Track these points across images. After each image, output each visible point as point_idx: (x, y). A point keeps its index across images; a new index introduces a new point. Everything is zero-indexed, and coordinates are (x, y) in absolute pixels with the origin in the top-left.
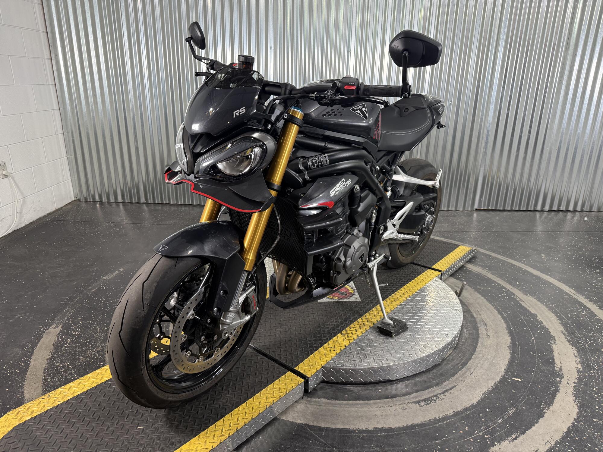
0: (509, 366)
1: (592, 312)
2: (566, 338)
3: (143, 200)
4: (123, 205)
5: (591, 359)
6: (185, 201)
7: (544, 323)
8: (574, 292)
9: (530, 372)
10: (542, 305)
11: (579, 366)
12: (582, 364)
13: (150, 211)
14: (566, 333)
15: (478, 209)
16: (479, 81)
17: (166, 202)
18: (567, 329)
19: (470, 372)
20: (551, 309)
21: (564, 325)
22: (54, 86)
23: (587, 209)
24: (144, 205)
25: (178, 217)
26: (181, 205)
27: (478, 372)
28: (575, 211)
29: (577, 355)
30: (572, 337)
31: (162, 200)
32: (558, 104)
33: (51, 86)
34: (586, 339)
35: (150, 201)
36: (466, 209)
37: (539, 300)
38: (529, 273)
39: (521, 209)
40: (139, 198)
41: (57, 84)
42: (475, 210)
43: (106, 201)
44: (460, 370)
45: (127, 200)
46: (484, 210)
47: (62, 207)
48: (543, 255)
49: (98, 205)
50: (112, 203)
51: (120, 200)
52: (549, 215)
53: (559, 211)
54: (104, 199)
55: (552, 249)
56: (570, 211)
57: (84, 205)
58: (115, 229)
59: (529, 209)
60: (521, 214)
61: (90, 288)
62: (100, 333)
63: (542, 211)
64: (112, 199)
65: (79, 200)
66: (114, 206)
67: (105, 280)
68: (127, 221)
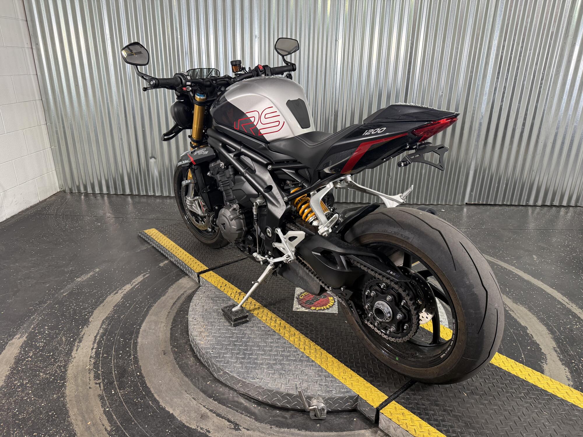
2: (558, 356)
3: (128, 192)
4: (108, 197)
6: (169, 192)
7: (535, 338)
8: (567, 301)
10: (533, 316)
13: (134, 204)
14: (558, 350)
15: (468, 203)
16: (472, 72)
17: (151, 193)
18: (559, 345)
20: (542, 320)
21: (556, 340)
22: (36, 76)
24: (129, 197)
25: (162, 211)
26: (167, 197)
29: (570, 377)
30: (564, 355)
31: (147, 192)
32: (554, 96)
33: (32, 76)
34: (580, 358)
35: (135, 192)
36: (456, 203)
37: (530, 309)
38: (520, 277)
40: (124, 189)
41: (39, 74)
42: (465, 204)
45: (112, 192)
46: (475, 204)
47: (46, 199)
48: (534, 256)
49: (83, 197)
50: (97, 195)
51: (105, 191)
52: (541, 210)
53: (552, 206)
54: (90, 191)
55: (544, 249)
56: (564, 206)
57: (69, 196)
58: (97, 224)
59: (521, 204)
60: (513, 210)
61: (62, 291)
62: (65, 344)
63: (535, 206)
64: (97, 191)
65: (65, 191)
66: (99, 198)
67: (78, 282)
68: (110, 215)
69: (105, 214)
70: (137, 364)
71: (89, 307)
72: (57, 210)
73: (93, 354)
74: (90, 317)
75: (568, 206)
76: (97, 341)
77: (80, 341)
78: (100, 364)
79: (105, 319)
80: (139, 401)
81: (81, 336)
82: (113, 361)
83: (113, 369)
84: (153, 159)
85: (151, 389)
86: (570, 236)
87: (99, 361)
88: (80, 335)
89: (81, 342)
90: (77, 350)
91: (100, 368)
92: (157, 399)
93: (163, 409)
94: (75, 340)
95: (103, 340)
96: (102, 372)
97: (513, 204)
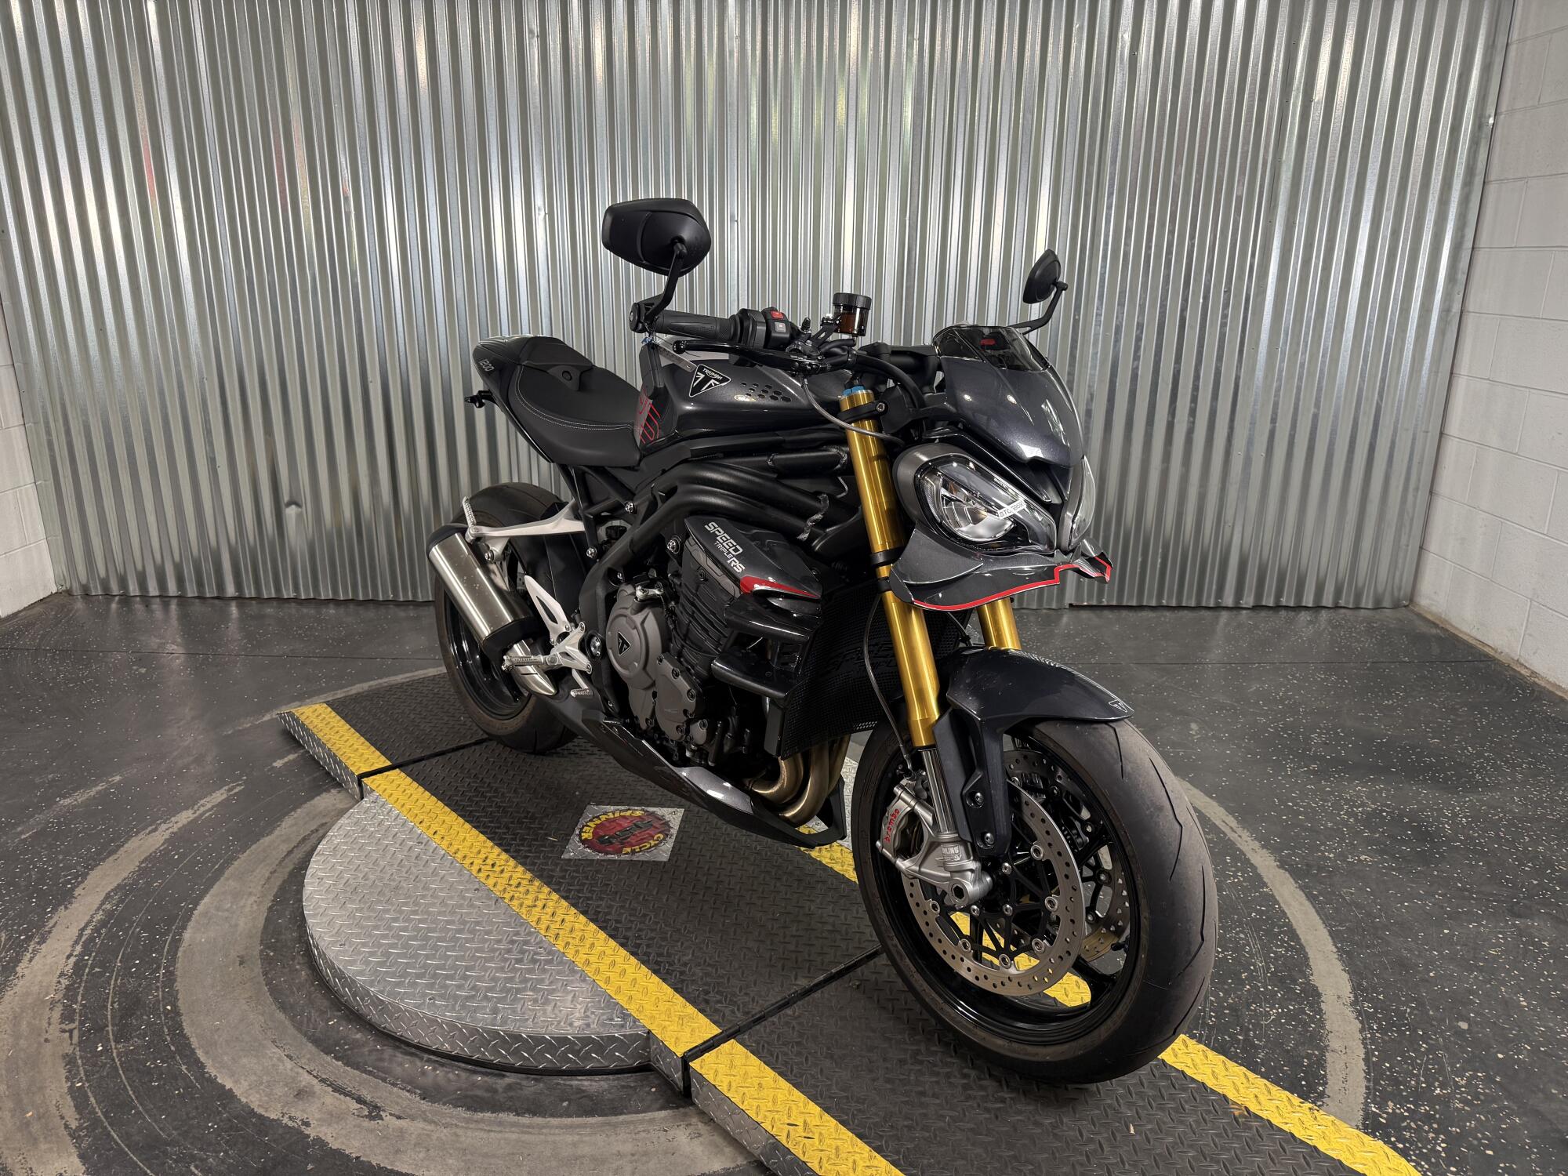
3: (231, 590)
4: (179, 605)
6: (335, 591)
13: (244, 618)
17: (288, 594)
23: (1347, 602)
24: (233, 604)
25: (306, 636)
26: (328, 601)
28: (1318, 608)
31: (278, 589)
35: (249, 592)
39: (1184, 605)
40: (221, 585)
43: (137, 593)
45: (191, 591)
47: (19, 612)
48: (1193, 726)
49: (114, 606)
50: (151, 600)
51: (172, 589)
53: (1278, 607)
54: (133, 589)
55: (1222, 709)
57: (80, 605)
58: (137, 670)
59: (1204, 605)
61: (19, 829)
62: (3, 948)
64: (153, 590)
65: (69, 593)
66: (156, 606)
67: (65, 807)
68: (176, 647)
69: (162, 645)
70: (171, 987)
71: (78, 863)
72: (41, 640)
73: (69, 969)
74: (78, 886)
76: (83, 939)
77: (43, 941)
78: (82, 988)
79: (112, 891)
80: (157, 1066)
81: (46, 929)
82: (112, 982)
83: (110, 1000)
84: (293, 506)
85: (192, 1040)
87: (80, 983)
88: (44, 926)
89: (45, 942)
90: (31, 960)
91: (79, 998)
92: (202, 1059)
93: (212, 1081)
94: (29, 938)
96: (82, 1005)
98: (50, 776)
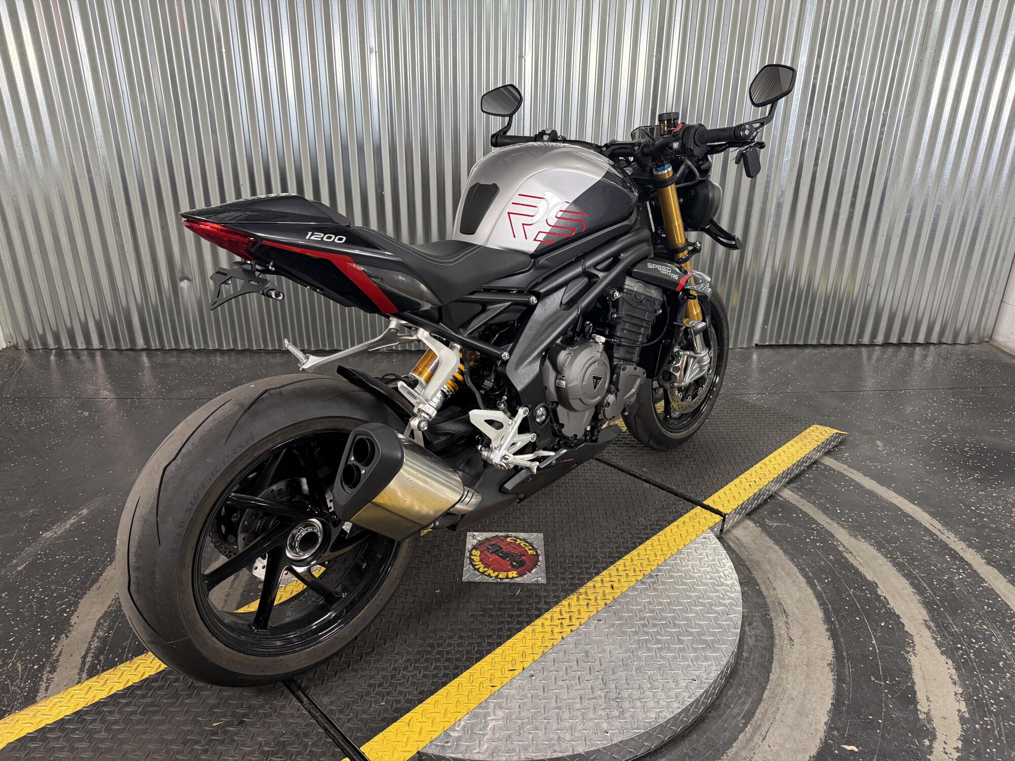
0: (834, 715)
1: (975, 571)
2: (934, 638)
3: (140, 343)
4: (103, 356)
5: (982, 686)
6: (220, 344)
7: (892, 604)
8: (939, 526)
9: (873, 725)
10: (885, 560)
11: (963, 706)
12: (968, 700)
13: (153, 368)
14: (932, 624)
15: (759, 344)
17: (184, 346)
18: (933, 616)
19: (761, 734)
20: (900, 567)
21: (928, 605)
23: (948, 339)
24: (144, 354)
25: (205, 381)
26: (215, 351)
27: (776, 733)
29: (955, 677)
30: (944, 635)
31: (177, 343)
34: (970, 638)
35: (155, 345)
36: (739, 346)
37: (879, 546)
38: (858, 486)
40: (133, 340)
42: (754, 346)
43: (69, 347)
44: (742, 730)
45: (110, 345)
46: (770, 346)
48: (879, 443)
49: (52, 358)
50: (80, 352)
51: (96, 344)
52: (883, 353)
53: (900, 344)
54: (66, 344)
55: (893, 428)
56: (920, 344)
57: (25, 358)
58: (81, 414)
59: (849, 343)
60: (836, 353)
61: (15, 561)
62: (22, 679)
63: (872, 345)
64: (81, 345)
65: (16, 347)
66: (85, 357)
67: (48, 539)
68: (107, 393)
69: (97, 392)
71: (68, 593)
74: (72, 615)
75: (927, 344)
76: (87, 667)
77: (53, 670)
79: (102, 618)
81: (54, 658)
84: (185, 281)
86: (934, 402)
88: (52, 655)
89: (55, 671)
90: (47, 690)
94: (42, 668)
95: (99, 664)
97: (836, 343)
98: (31, 511)
